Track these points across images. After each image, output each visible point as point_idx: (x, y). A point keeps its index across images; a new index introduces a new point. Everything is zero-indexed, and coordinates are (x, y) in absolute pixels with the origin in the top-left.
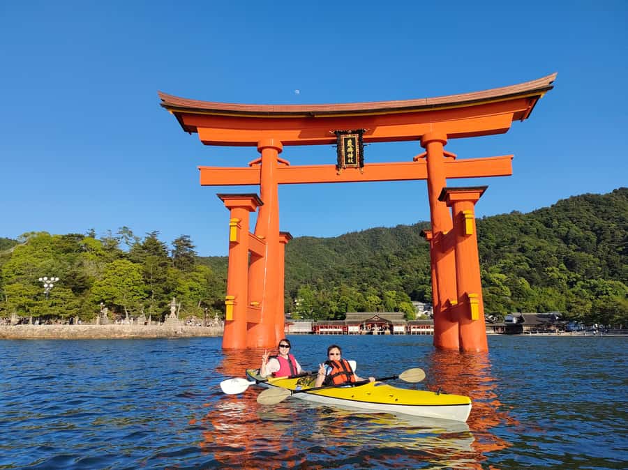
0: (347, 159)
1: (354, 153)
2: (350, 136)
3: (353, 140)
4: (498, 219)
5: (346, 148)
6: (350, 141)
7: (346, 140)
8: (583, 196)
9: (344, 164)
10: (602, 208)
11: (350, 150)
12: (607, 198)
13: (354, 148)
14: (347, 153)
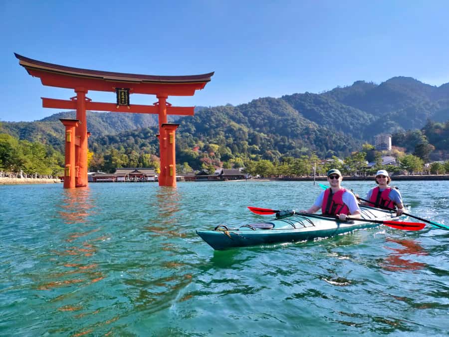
0: (121, 101)
1: (125, 99)
2: (123, 91)
3: (125, 92)
4: (218, 109)
5: (121, 96)
6: (123, 93)
7: (121, 92)
8: (266, 98)
9: (120, 103)
10: (275, 107)
11: (123, 97)
12: (278, 101)
13: (125, 96)
14: (121, 99)
